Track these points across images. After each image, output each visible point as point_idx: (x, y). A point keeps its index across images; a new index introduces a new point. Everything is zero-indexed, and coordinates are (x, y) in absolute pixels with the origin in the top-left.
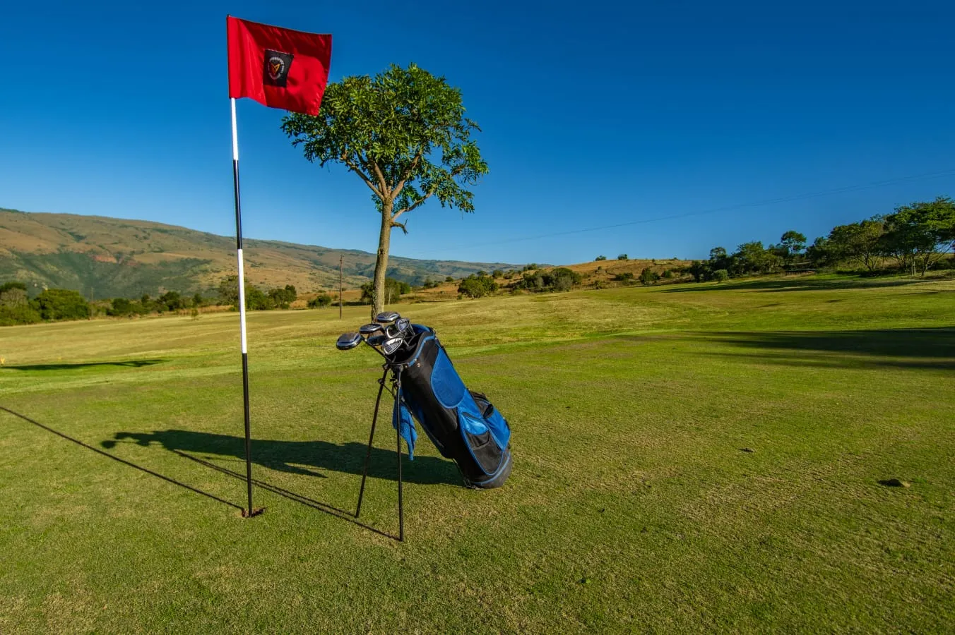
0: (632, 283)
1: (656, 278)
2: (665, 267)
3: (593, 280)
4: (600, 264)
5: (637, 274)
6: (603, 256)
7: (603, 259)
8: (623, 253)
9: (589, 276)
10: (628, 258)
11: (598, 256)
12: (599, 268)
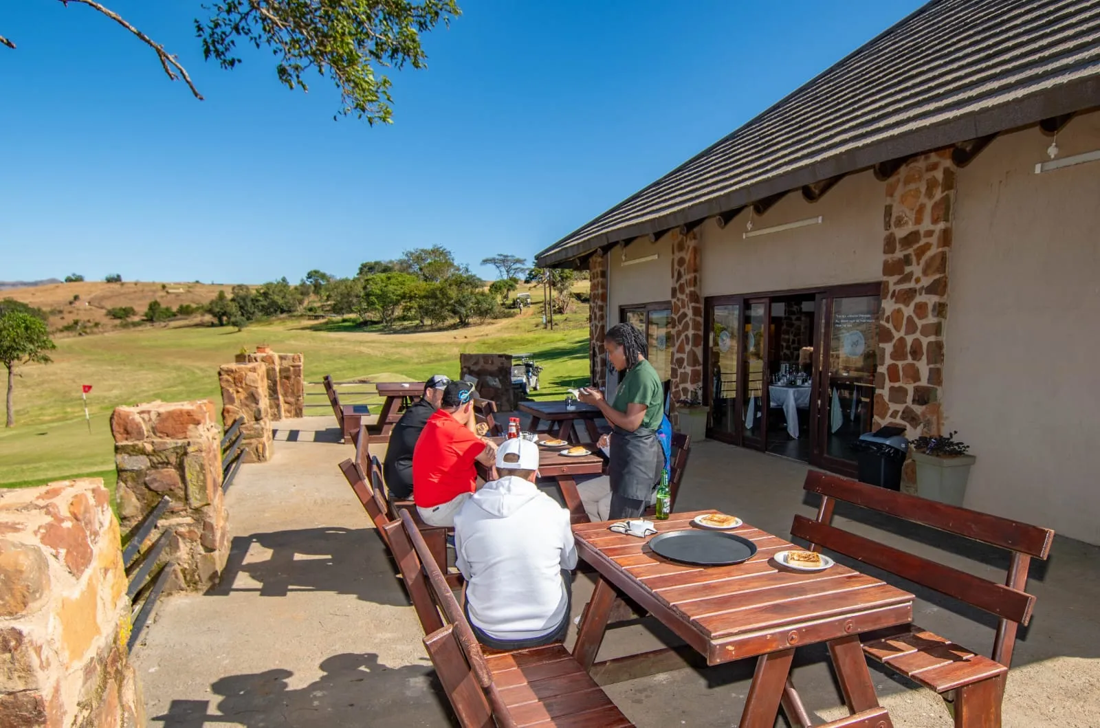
0: (135, 324)
1: (170, 315)
2: (182, 297)
3: (69, 319)
4: (75, 288)
5: (142, 308)
6: (78, 273)
7: (79, 279)
8: (113, 273)
9: (61, 312)
10: (124, 280)
11: (70, 274)
12: (76, 298)
